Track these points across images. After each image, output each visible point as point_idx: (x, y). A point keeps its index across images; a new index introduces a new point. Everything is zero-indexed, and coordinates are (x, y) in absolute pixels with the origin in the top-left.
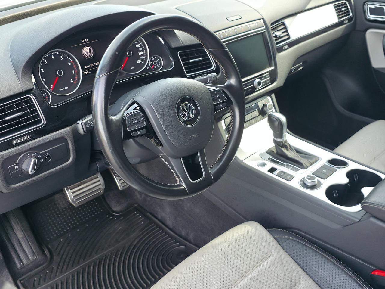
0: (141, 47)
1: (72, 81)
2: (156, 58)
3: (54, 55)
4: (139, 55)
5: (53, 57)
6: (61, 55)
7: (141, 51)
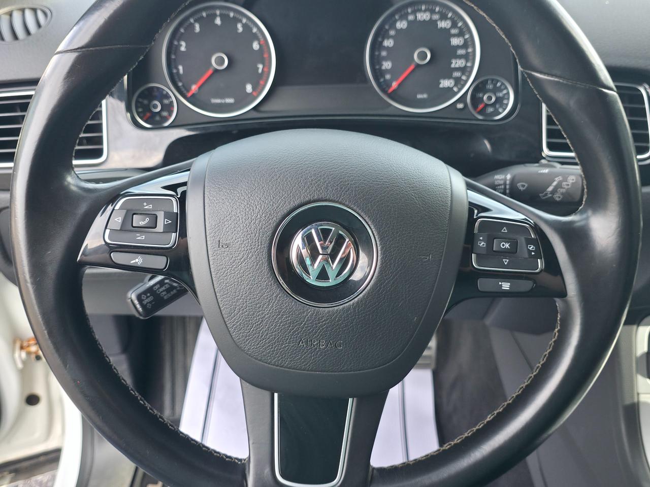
0: (465, 46)
1: (249, 88)
2: (501, 86)
3: (221, 16)
4: (453, 66)
5: (218, 21)
6: (240, 21)
7: (460, 57)
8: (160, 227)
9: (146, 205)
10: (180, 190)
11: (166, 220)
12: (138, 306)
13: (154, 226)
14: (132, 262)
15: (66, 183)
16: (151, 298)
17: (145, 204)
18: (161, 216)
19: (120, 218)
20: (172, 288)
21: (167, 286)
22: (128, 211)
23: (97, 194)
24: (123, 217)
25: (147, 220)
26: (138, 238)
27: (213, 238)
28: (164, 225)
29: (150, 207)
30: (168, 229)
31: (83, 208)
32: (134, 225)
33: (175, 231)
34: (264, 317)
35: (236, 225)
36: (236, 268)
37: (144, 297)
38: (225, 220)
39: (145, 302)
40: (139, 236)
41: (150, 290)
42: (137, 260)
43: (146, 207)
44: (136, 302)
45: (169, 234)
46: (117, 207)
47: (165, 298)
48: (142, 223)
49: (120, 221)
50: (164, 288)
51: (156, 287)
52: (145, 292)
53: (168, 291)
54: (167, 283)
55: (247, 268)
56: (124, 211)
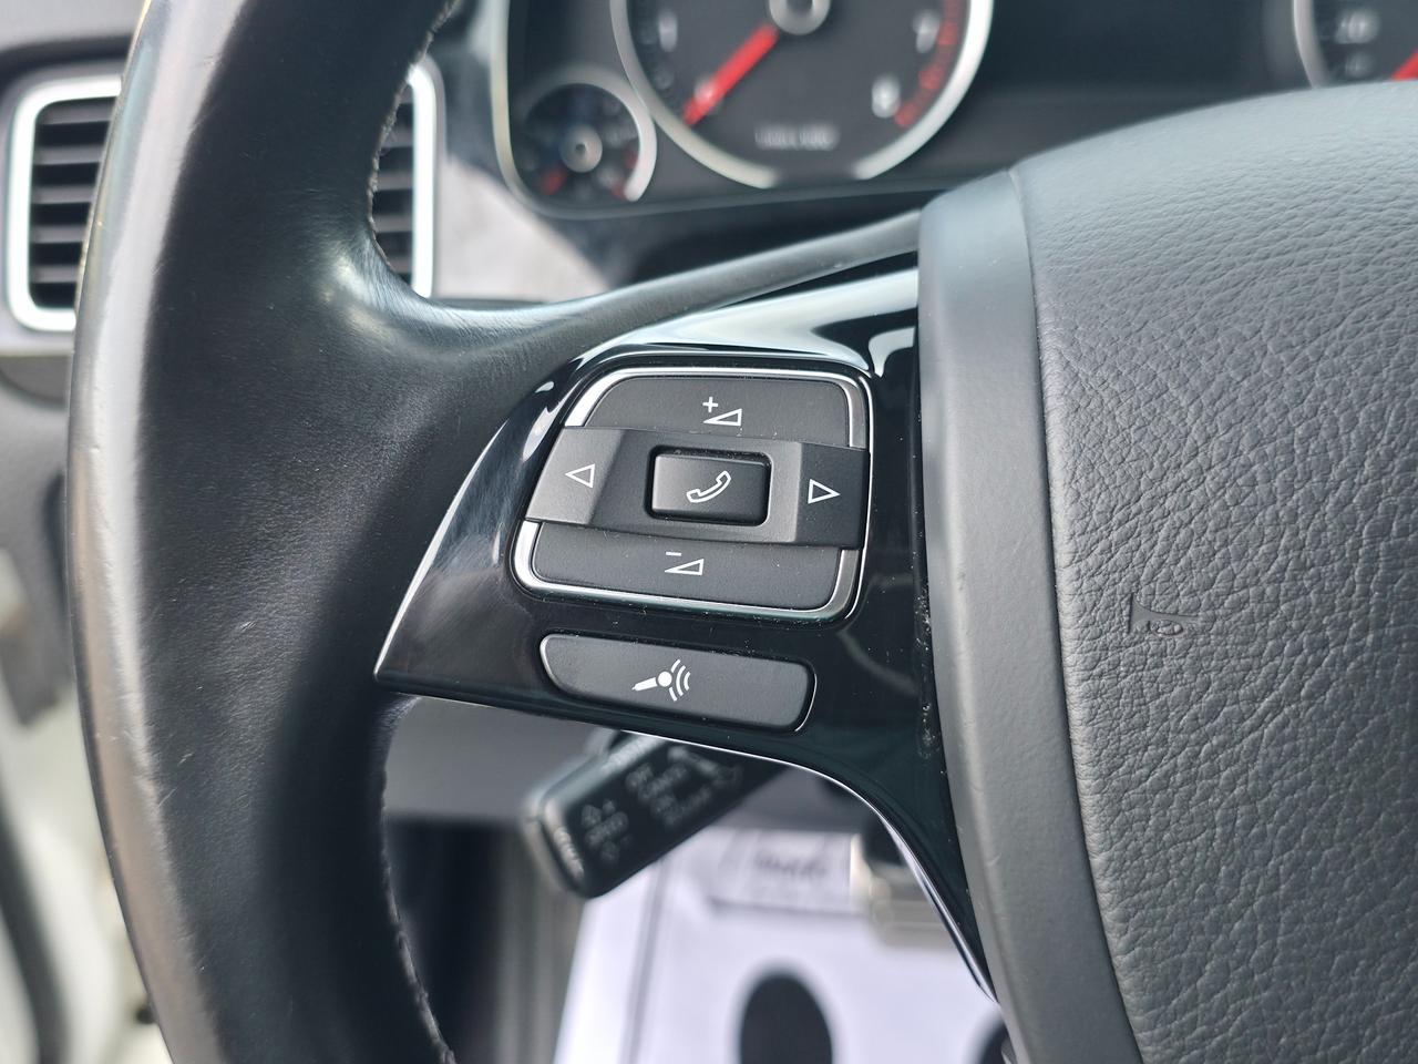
8: (783, 521)
9: (716, 412)
10: (883, 346)
11: (812, 483)
12: (569, 853)
13: (755, 512)
14: (640, 687)
15: (328, 295)
16: (617, 823)
17: (710, 404)
18: (787, 463)
19: (592, 467)
20: (694, 781)
21: (679, 773)
22: (628, 436)
23: (480, 354)
24: (604, 468)
25: (723, 480)
26: (675, 570)
27: (1098, 579)
28: (804, 507)
29: (734, 418)
30: (818, 531)
31: (407, 421)
32: (655, 506)
33: (853, 538)
34: (1370, 1021)
35: (1235, 511)
36: (1223, 746)
37: (591, 816)
38: (1168, 484)
39: (595, 838)
40: (676, 562)
41: (616, 789)
42: (665, 679)
43: (714, 421)
44: (562, 836)
45: (826, 555)
46: (577, 417)
47: (671, 820)
48: (698, 498)
49: (591, 485)
50: (664, 782)
51: (641, 775)
52: (597, 797)
53: (682, 791)
54: (678, 762)
55: (1294, 752)
56: (611, 438)
